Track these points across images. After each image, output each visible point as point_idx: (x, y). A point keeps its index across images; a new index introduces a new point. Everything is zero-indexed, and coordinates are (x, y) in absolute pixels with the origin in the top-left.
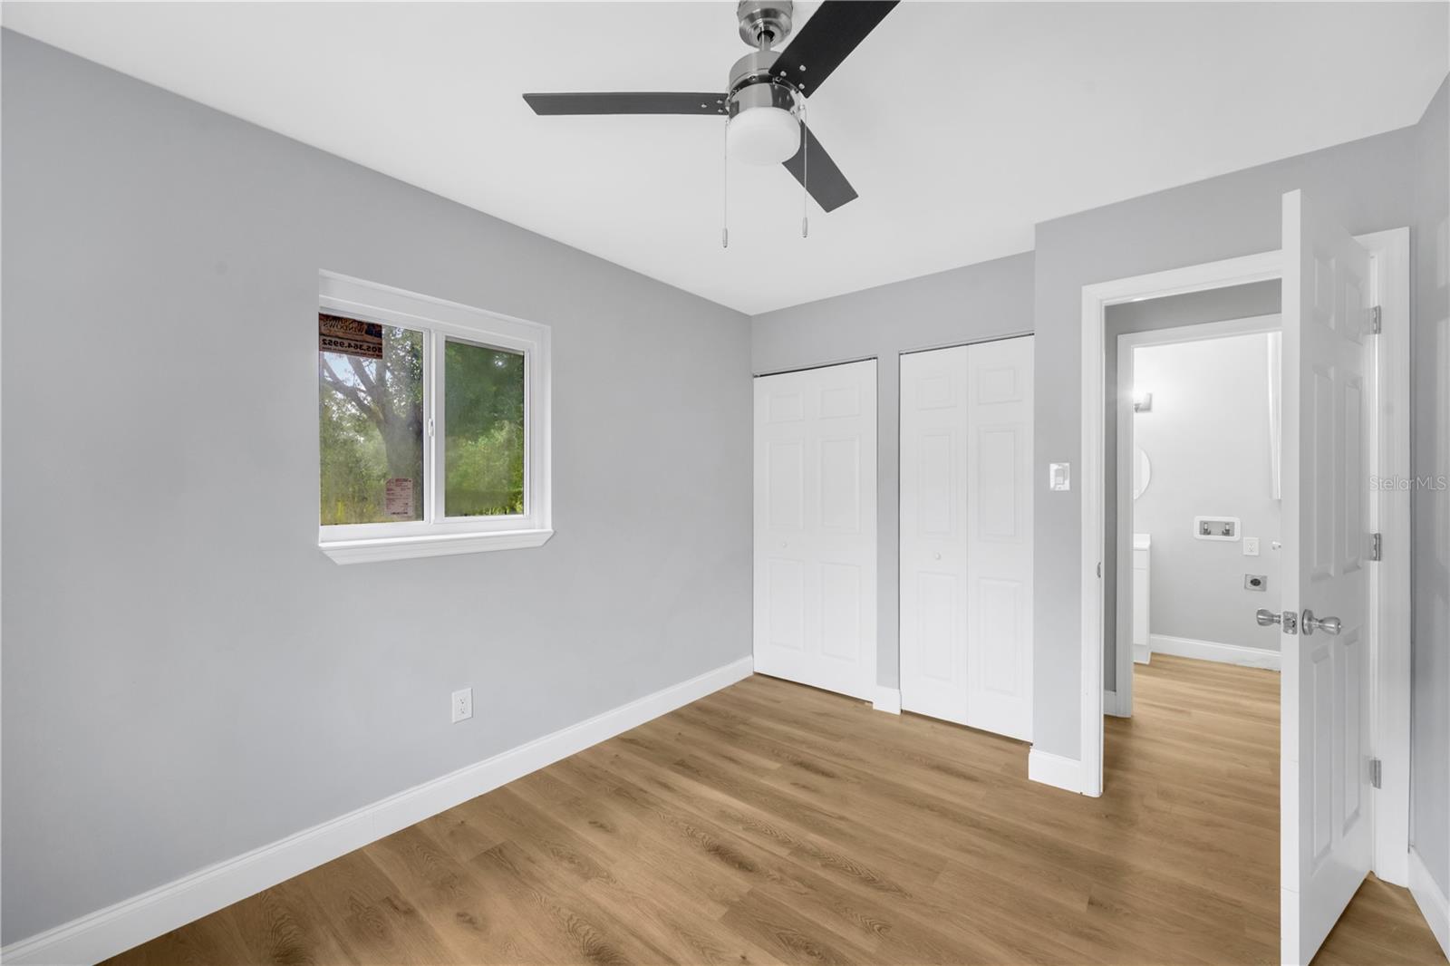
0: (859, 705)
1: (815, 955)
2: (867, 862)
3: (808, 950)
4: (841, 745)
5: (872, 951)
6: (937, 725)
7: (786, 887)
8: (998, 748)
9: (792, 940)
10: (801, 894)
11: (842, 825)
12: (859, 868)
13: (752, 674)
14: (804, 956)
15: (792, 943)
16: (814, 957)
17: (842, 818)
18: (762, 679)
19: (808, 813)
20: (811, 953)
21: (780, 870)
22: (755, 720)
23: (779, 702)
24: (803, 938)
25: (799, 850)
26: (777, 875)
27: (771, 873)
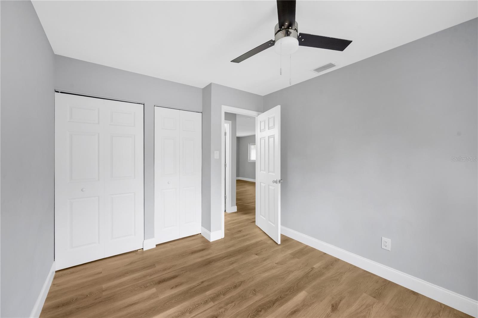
0: (136, 253)
1: (261, 310)
2: (227, 284)
3: (259, 311)
4: (158, 267)
5: (262, 296)
6: (171, 243)
7: (230, 309)
8: (193, 240)
9: (254, 314)
10: (235, 305)
11: (205, 284)
12: (229, 287)
13: (55, 273)
14: (261, 313)
15: (255, 315)
16: (262, 311)
17: (202, 282)
18: (61, 272)
19: (193, 290)
20: (260, 311)
21: (220, 308)
22: (104, 286)
23: (101, 273)
24: (254, 311)
25: (213, 299)
26: (223, 310)
27: (221, 311)
